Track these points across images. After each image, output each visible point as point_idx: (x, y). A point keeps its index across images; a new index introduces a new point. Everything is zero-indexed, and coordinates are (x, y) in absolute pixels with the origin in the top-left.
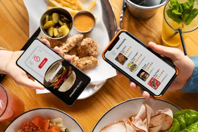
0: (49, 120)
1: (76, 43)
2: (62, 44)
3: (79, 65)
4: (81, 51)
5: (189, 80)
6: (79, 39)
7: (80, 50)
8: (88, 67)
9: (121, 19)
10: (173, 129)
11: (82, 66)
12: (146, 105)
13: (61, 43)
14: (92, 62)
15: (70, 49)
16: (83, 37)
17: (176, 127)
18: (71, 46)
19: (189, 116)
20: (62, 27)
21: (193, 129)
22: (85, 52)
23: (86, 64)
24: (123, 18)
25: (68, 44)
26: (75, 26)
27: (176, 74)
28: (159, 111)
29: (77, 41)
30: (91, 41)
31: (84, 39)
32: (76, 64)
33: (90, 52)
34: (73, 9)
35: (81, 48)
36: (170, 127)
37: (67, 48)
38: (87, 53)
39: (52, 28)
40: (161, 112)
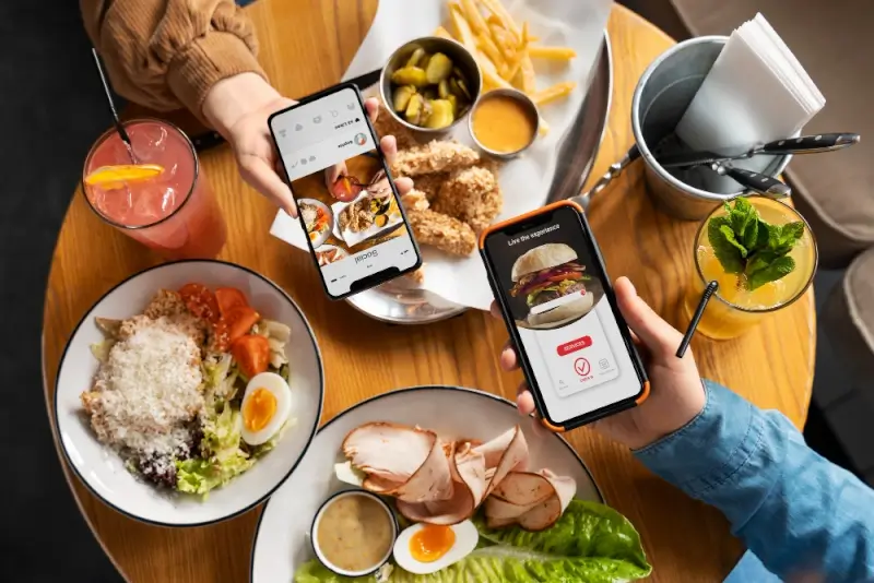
0: (257, 315)
1: (448, 166)
2: (414, 146)
3: (422, 227)
4: (448, 195)
5: (665, 437)
6: (460, 159)
7: (446, 190)
8: (441, 245)
9: (608, 176)
10: (550, 538)
11: (427, 234)
12: (521, 433)
13: (411, 143)
14: (459, 240)
15: (422, 172)
16: (476, 160)
17: (559, 536)
18: (428, 164)
19: (610, 530)
20: (440, 102)
21: (596, 569)
22: (458, 203)
23: (440, 235)
24: (615, 175)
25: (423, 155)
26: (473, 119)
27: (637, 401)
28: (548, 471)
29: (453, 161)
30: (488, 183)
31: (474, 168)
32: (415, 220)
33: (470, 211)
34: (499, 74)
35: (453, 187)
36: (545, 529)
37: (416, 163)
38: (461, 210)
39: (410, 90)
40: (549, 476)
